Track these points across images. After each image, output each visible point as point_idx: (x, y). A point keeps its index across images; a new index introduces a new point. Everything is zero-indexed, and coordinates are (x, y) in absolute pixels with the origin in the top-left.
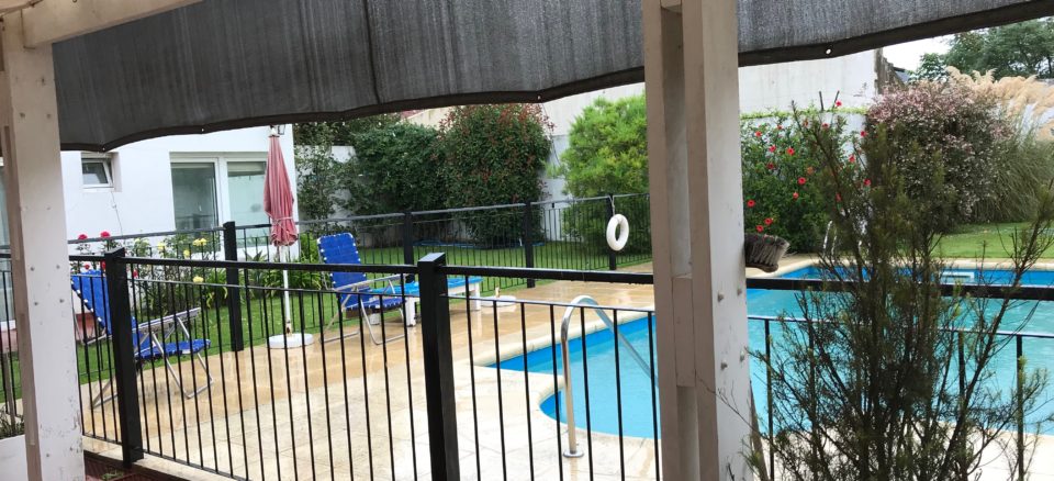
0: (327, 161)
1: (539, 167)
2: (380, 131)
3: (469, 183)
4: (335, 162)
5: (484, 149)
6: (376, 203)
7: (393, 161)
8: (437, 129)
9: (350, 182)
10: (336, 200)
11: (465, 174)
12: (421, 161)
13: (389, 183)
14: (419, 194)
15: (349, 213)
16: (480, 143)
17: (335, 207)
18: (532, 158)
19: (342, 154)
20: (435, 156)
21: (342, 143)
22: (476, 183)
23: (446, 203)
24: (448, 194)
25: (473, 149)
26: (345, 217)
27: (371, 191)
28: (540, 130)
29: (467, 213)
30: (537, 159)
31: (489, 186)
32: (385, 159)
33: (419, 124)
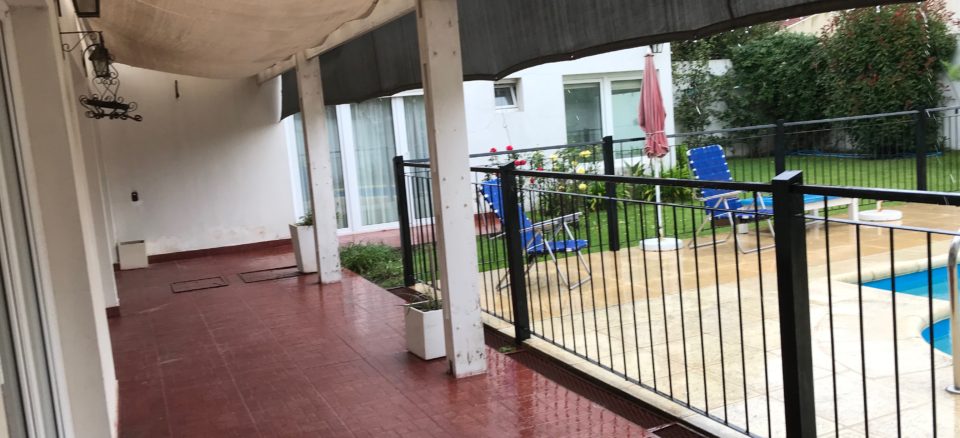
0: (704, 75)
1: (938, 69)
2: (758, 43)
3: (853, 90)
4: (712, 76)
5: (871, 53)
6: (752, 114)
7: (770, 71)
8: (819, 35)
9: (726, 94)
10: (713, 112)
11: (849, 81)
12: (799, 70)
13: (766, 93)
14: (797, 103)
15: (725, 124)
16: (867, 46)
17: (710, 118)
18: (932, 60)
19: (719, 67)
20: (815, 64)
21: (720, 57)
22: (860, 89)
23: (827, 112)
24: (829, 102)
25: (859, 54)
26: (720, 129)
27: (747, 103)
28: (943, 28)
29: (849, 123)
30: (938, 61)
31: (877, 92)
32: (762, 70)
33: (799, 32)
